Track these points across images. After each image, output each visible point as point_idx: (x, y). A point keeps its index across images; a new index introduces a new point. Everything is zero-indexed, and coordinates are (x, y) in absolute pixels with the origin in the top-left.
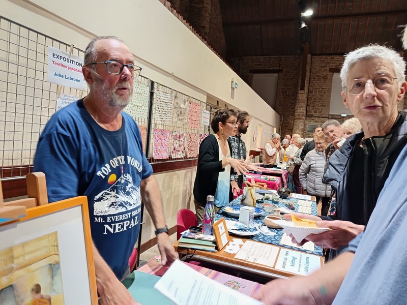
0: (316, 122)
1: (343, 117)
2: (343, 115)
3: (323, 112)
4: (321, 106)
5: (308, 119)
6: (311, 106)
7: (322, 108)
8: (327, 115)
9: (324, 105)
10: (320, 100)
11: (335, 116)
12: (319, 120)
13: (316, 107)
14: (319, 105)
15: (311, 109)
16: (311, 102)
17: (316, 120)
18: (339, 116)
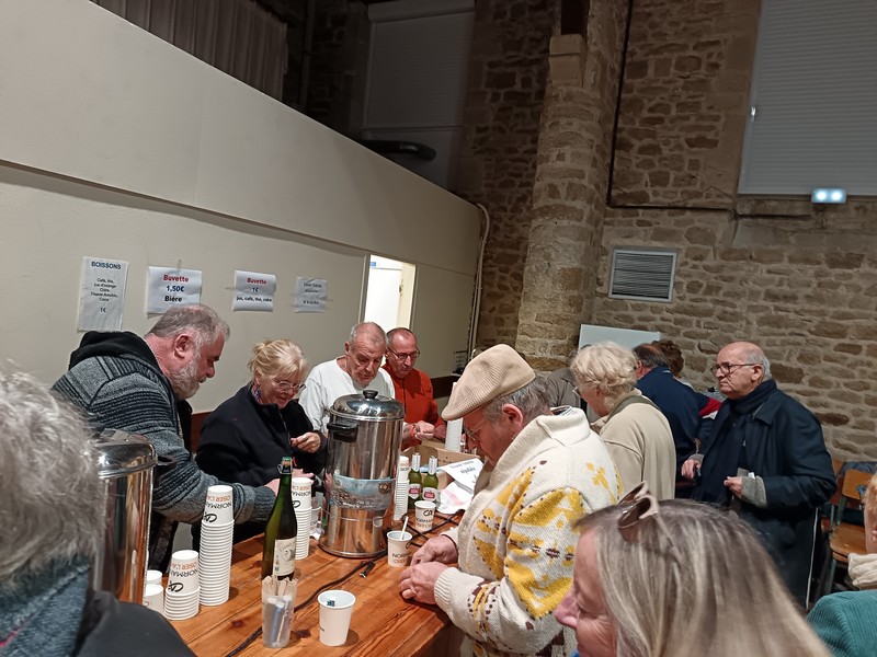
0: (661, 235)
1: (826, 207)
2: (821, 196)
3: (702, 176)
4: (691, 143)
5: (620, 223)
6: (636, 148)
7: (694, 158)
8: (726, 195)
9: (710, 136)
10: (687, 113)
11: (773, 203)
12: (677, 223)
13: (666, 151)
14: (682, 141)
15: (637, 166)
16: (637, 126)
17: (662, 226)
18: (798, 204)
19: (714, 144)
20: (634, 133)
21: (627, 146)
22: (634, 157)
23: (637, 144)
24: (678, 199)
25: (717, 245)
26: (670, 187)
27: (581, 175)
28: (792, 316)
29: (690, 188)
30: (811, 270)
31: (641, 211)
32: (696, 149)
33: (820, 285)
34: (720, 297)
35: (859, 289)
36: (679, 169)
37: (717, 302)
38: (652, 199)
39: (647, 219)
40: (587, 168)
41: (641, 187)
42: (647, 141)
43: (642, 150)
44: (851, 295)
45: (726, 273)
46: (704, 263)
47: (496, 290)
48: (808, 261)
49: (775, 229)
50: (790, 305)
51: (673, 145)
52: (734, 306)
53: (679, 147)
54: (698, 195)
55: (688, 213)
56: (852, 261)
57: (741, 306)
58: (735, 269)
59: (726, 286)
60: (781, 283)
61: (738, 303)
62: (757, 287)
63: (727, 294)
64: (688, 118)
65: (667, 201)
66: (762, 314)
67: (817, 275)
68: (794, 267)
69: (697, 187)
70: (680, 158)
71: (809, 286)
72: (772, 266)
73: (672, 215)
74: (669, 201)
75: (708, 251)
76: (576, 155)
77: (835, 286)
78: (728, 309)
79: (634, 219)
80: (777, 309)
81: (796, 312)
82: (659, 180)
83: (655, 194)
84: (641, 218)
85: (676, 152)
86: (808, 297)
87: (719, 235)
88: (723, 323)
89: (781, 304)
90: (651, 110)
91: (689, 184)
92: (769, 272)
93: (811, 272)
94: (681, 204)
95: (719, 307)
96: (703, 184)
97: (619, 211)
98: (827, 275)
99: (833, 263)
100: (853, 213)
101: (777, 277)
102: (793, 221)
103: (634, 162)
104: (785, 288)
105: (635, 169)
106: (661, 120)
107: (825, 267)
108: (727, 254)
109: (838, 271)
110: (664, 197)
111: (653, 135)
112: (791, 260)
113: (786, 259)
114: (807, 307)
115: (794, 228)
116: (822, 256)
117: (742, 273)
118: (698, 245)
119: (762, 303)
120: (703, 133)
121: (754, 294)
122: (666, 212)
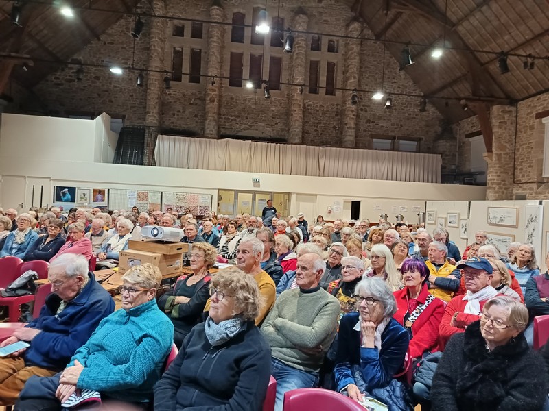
3: (531, 174)
13: (524, 169)
17: (524, 187)
20: (518, 165)
21: (517, 169)
22: (519, 171)
23: (519, 168)
26: (525, 178)
27: (494, 180)
32: (530, 168)
38: (522, 181)
39: (521, 186)
40: (495, 178)
41: (520, 178)
53: (526, 168)
54: (530, 179)
55: (529, 184)
64: (528, 161)
70: (527, 171)
74: (525, 181)
75: (533, 192)
82: (523, 176)
90: (521, 159)
105: (518, 174)
106: (523, 162)
111: (521, 165)
122: (525, 184)
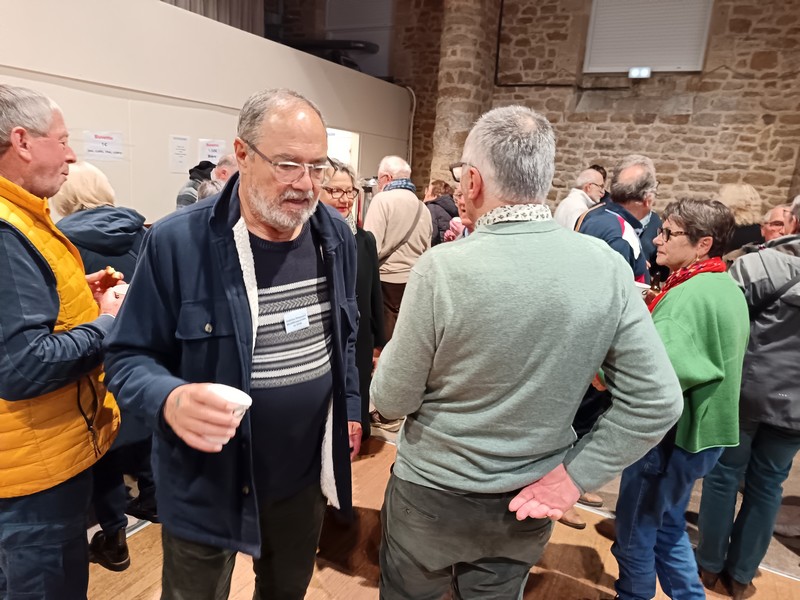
0: (530, 104)
1: (638, 81)
2: (635, 73)
3: (557, 61)
4: (550, 37)
5: (504, 97)
6: (514, 42)
7: (552, 47)
8: (573, 75)
9: (563, 31)
10: (547, 15)
11: (606, 79)
12: (540, 96)
14: (544, 34)
15: (515, 55)
16: (515, 24)
17: (531, 99)
18: (622, 79)
19: (564, 37)
20: (513, 30)
21: (508, 40)
22: (513, 48)
23: (515, 38)
24: (541, 78)
25: (565, 111)
26: (536, 70)
27: (468, 65)
28: (611, 159)
29: (549, 70)
30: (624, 126)
31: (517, 88)
32: (553, 41)
33: (629, 136)
34: (567, 148)
35: (652, 138)
36: (542, 56)
37: (565, 151)
38: (524, 79)
39: (521, 94)
41: (517, 71)
42: (521, 36)
43: (518, 43)
44: (647, 143)
45: (571, 131)
46: (558, 124)
47: (422, 150)
48: (623, 120)
49: (606, 98)
50: (610, 152)
51: (538, 39)
52: (575, 154)
53: (542, 40)
54: (554, 75)
55: (548, 89)
56: (649, 119)
57: (579, 153)
58: (576, 128)
59: (571, 140)
60: (605, 137)
61: (578, 152)
62: (590, 140)
63: (571, 146)
64: (547, 18)
65: (533, 80)
66: (592, 159)
67: (628, 130)
68: (614, 125)
69: (553, 70)
70: (542, 48)
71: (622, 137)
72: (600, 125)
73: (537, 90)
74: (535, 80)
75: (559, 116)
76: (464, 51)
77: (637, 137)
78: (572, 156)
79: (513, 94)
80: (602, 154)
81: (614, 156)
82: (529, 65)
83: (527, 75)
84: (517, 93)
85: (540, 44)
86: (621, 145)
87: (567, 104)
88: (568, 166)
89: (605, 151)
90: (524, 12)
91: (549, 67)
92: (598, 129)
93: (624, 127)
94: (543, 82)
95: (566, 155)
96: (557, 67)
97: (503, 89)
98: (634, 129)
99: (638, 121)
100: (657, 84)
101: (603, 132)
102: (617, 92)
103: (513, 52)
104: (608, 140)
105: (512, 57)
106: (529, 20)
107: (632, 124)
108: (572, 117)
109: (640, 126)
110: (533, 77)
111: (525, 31)
112: (612, 120)
113: (609, 119)
114: (621, 152)
115: (617, 97)
116: (631, 116)
117: (580, 131)
118: (554, 112)
119: (593, 150)
120: (558, 29)
121: (588, 145)
122: (533, 89)
